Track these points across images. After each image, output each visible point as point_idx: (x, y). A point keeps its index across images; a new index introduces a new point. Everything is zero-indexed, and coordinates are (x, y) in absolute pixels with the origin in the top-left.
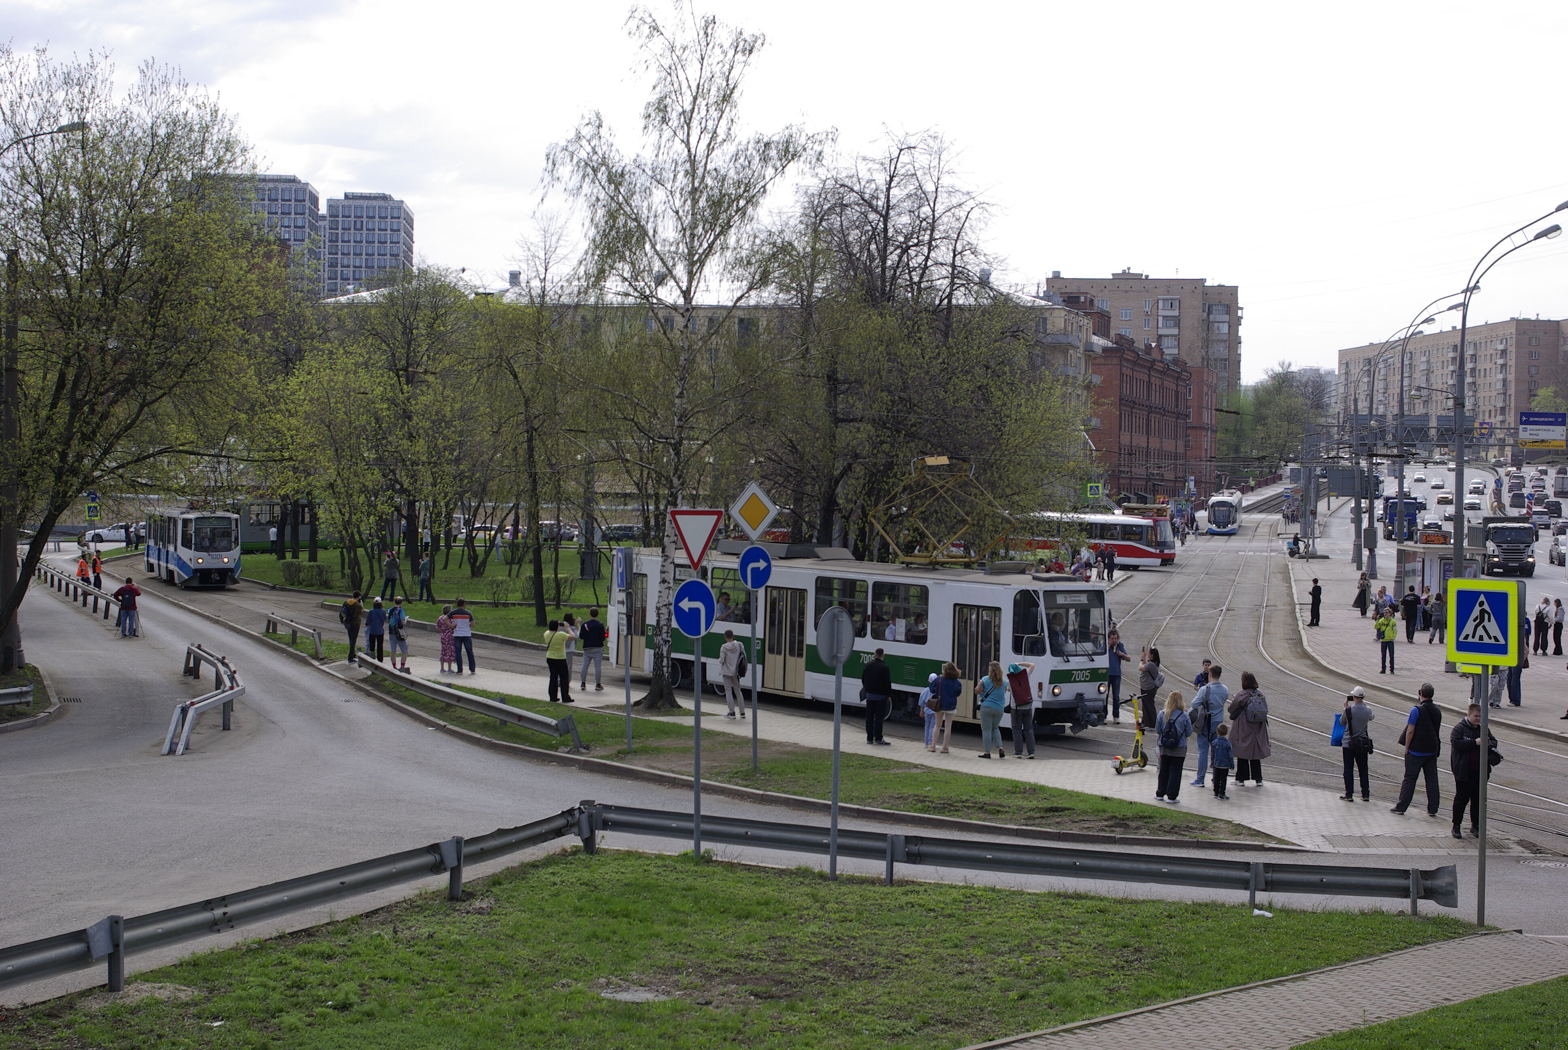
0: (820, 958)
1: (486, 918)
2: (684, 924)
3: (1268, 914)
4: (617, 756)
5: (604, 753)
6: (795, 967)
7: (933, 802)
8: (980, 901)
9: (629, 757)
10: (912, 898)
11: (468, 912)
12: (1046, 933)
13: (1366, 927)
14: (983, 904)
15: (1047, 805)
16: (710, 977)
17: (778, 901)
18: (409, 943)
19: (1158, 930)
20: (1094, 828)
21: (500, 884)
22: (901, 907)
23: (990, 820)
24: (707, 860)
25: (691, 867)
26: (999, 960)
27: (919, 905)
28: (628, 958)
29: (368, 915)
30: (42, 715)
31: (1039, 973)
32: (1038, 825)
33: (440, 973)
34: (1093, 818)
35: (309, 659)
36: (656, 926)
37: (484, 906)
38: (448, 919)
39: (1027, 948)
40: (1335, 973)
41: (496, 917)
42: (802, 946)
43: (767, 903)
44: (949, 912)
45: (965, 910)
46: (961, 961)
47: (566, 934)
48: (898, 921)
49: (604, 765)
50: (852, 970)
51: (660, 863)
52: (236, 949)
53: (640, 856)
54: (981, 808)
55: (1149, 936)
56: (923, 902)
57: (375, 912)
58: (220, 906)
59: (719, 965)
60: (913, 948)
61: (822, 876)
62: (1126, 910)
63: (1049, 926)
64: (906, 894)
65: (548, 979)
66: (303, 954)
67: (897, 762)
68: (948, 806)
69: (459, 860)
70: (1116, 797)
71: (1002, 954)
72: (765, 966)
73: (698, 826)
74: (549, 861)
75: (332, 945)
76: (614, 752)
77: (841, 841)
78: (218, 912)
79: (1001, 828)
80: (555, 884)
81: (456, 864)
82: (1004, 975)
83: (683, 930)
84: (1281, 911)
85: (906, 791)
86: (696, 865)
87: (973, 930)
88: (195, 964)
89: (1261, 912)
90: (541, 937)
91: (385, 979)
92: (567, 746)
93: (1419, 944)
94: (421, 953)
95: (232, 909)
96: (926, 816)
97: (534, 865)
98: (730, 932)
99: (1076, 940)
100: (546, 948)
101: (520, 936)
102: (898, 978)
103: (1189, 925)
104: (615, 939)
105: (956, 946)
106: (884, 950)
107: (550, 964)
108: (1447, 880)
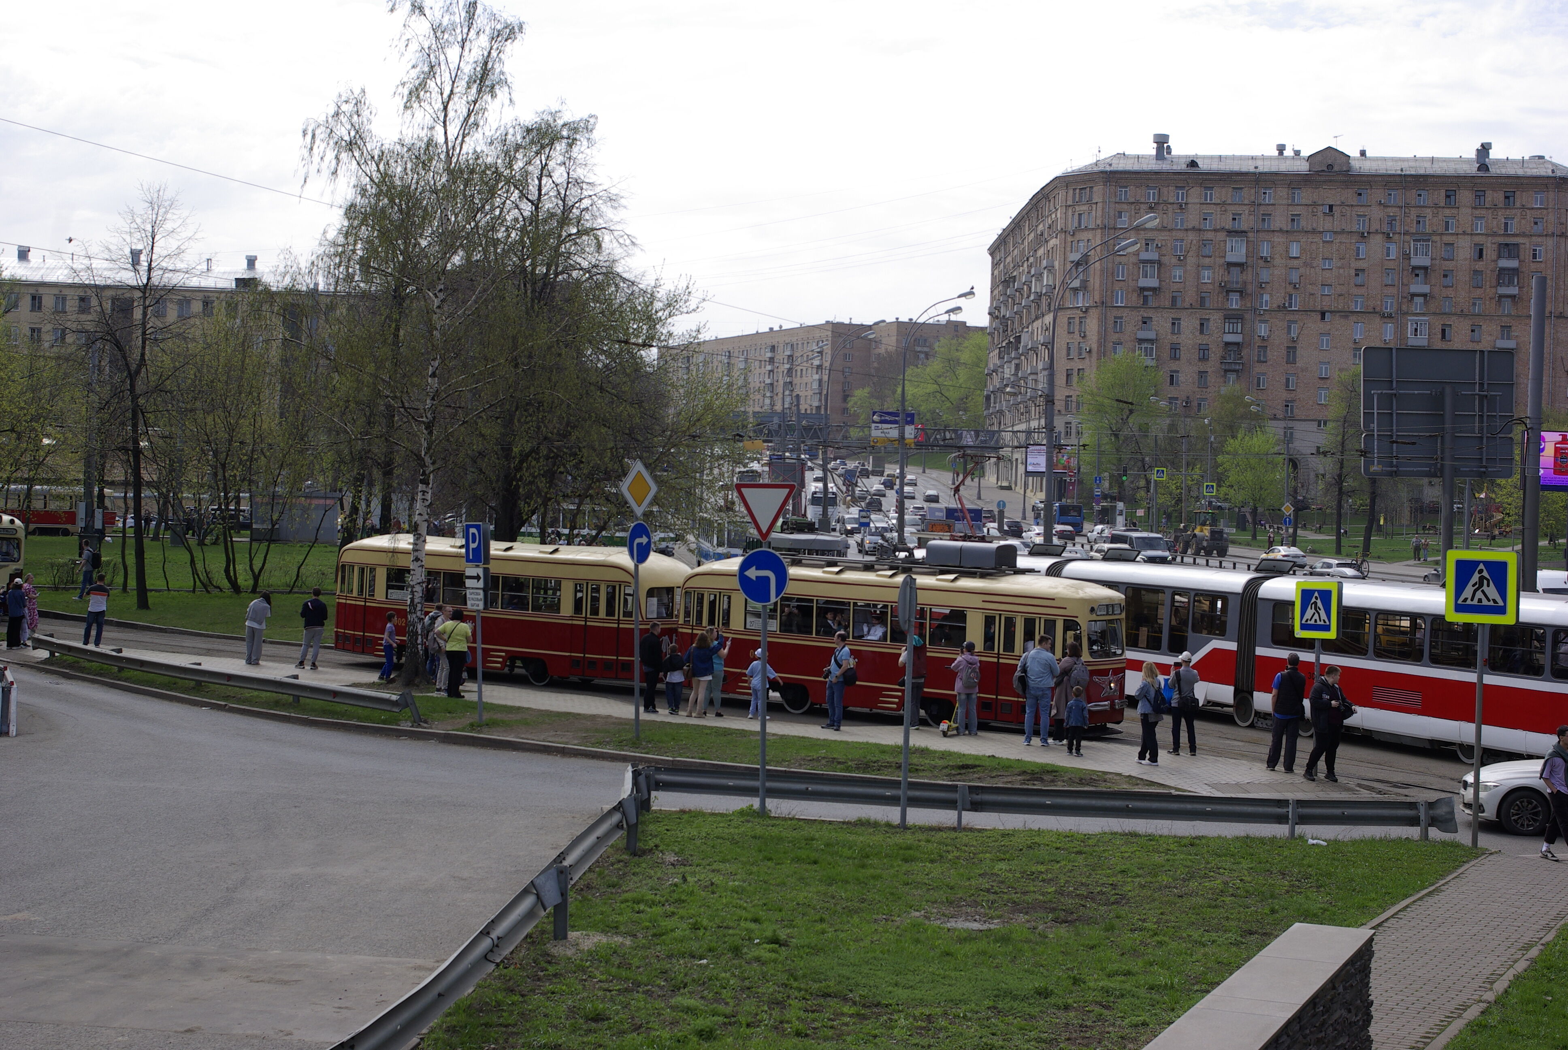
3: (1322, 843)
4: (472, 729)
5: (458, 725)
9: (484, 729)
15: (955, 763)
22: (1030, 847)
34: (1004, 773)
39: (1199, 874)
56: (1043, 842)
61: (891, 826)
68: (867, 766)
69: (637, 817)
73: (764, 782)
76: (466, 725)
77: (911, 793)
81: (635, 821)
89: (1316, 841)
92: (408, 720)
93: (1465, 862)
108: (1445, 809)
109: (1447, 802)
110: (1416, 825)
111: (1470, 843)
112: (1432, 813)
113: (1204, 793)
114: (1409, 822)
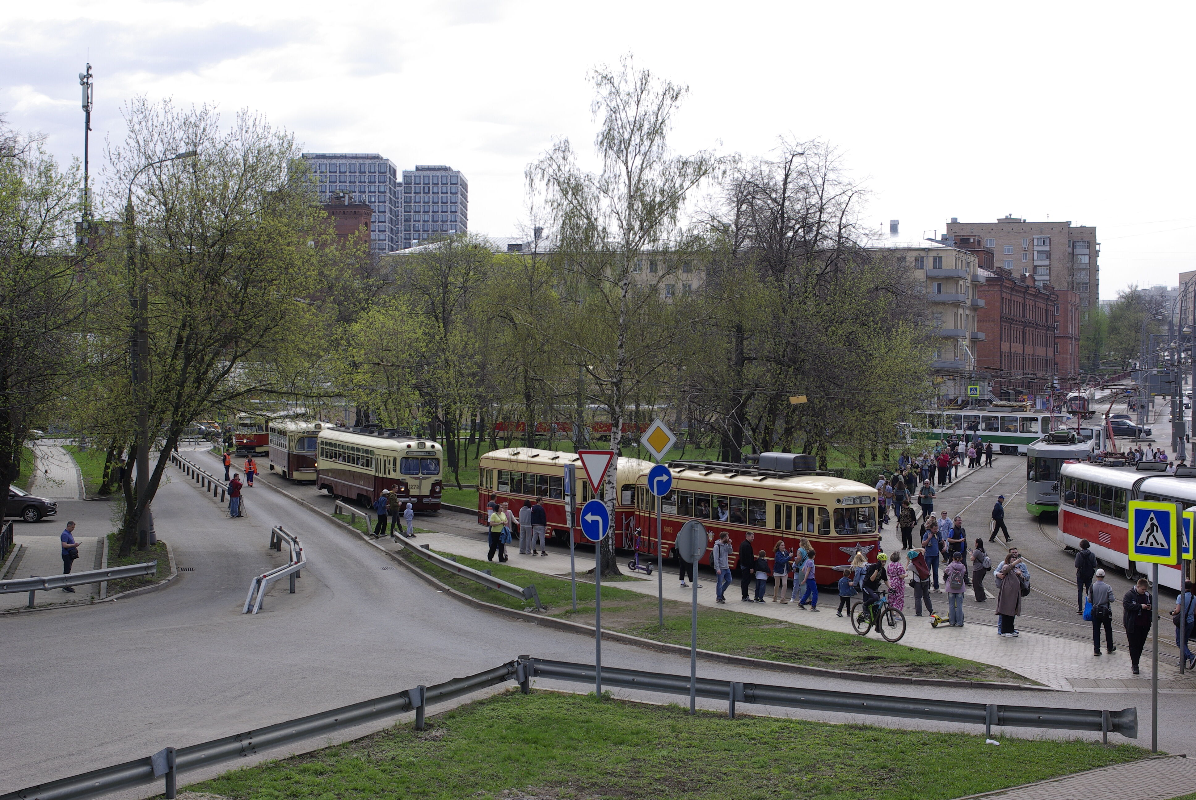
0: (663, 775)
1: (437, 744)
2: (575, 749)
3: (996, 743)
4: (565, 615)
5: (557, 613)
6: (643, 782)
7: (783, 652)
8: (791, 731)
9: (574, 615)
10: (741, 730)
11: (426, 739)
12: (829, 757)
13: (1066, 753)
14: (792, 734)
15: (866, 654)
16: (581, 789)
17: (646, 732)
18: (377, 764)
19: (911, 755)
20: (897, 672)
21: (454, 717)
22: (732, 737)
23: (823, 666)
24: (606, 698)
25: (593, 704)
26: (789, 778)
27: (745, 735)
28: (529, 774)
29: (357, 741)
30: (163, 582)
31: (815, 787)
32: (858, 670)
33: (395, 785)
34: (898, 665)
35: (362, 535)
36: (555, 750)
37: (438, 734)
38: (411, 744)
39: (812, 768)
40: (1030, 788)
41: (444, 743)
42: (652, 766)
43: (637, 733)
44: (765, 740)
45: (777, 739)
46: (762, 778)
47: (489, 756)
48: (727, 747)
49: (555, 622)
50: (683, 784)
51: (571, 701)
52: (258, 767)
53: (559, 695)
54: (817, 657)
55: (903, 760)
56: (748, 733)
57: (362, 739)
58: (247, 738)
59: (591, 780)
60: (732, 768)
61: (685, 712)
62: (893, 739)
63: (833, 751)
64: (739, 726)
65: (469, 790)
66: (304, 771)
67: (768, 619)
68: (794, 656)
69: (422, 702)
70: (921, 648)
71: (793, 773)
72: (622, 781)
73: (599, 674)
74: (494, 700)
75: (324, 765)
76: (563, 612)
77: (698, 686)
78: (245, 743)
79: (829, 672)
80: (492, 718)
81: (420, 705)
82: (789, 789)
83: (574, 753)
84: (1008, 740)
85: (767, 643)
86: (597, 702)
87: (777, 754)
88: (228, 778)
89: (992, 741)
90: (472, 758)
91: (356, 790)
92: (530, 606)
93: (1101, 766)
94: (384, 771)
95: (255, 740)
96: (777, 663)
97: (482, 703)
98: (605, 755)
99: (849, 762)
100: (472, 767)
101: (457, 758)
102: (714, 791)
103: (934, 751)
104: (523, 760)
105: (762, 767)
106: (710, 769)
107: (472, 779)
108: (1130, 718)
109: (1133, 712)
110: (1101, 730)
111: (1150, 747)
112: (1116, 720)
113: (1054, 687)
114: (1097, 727)
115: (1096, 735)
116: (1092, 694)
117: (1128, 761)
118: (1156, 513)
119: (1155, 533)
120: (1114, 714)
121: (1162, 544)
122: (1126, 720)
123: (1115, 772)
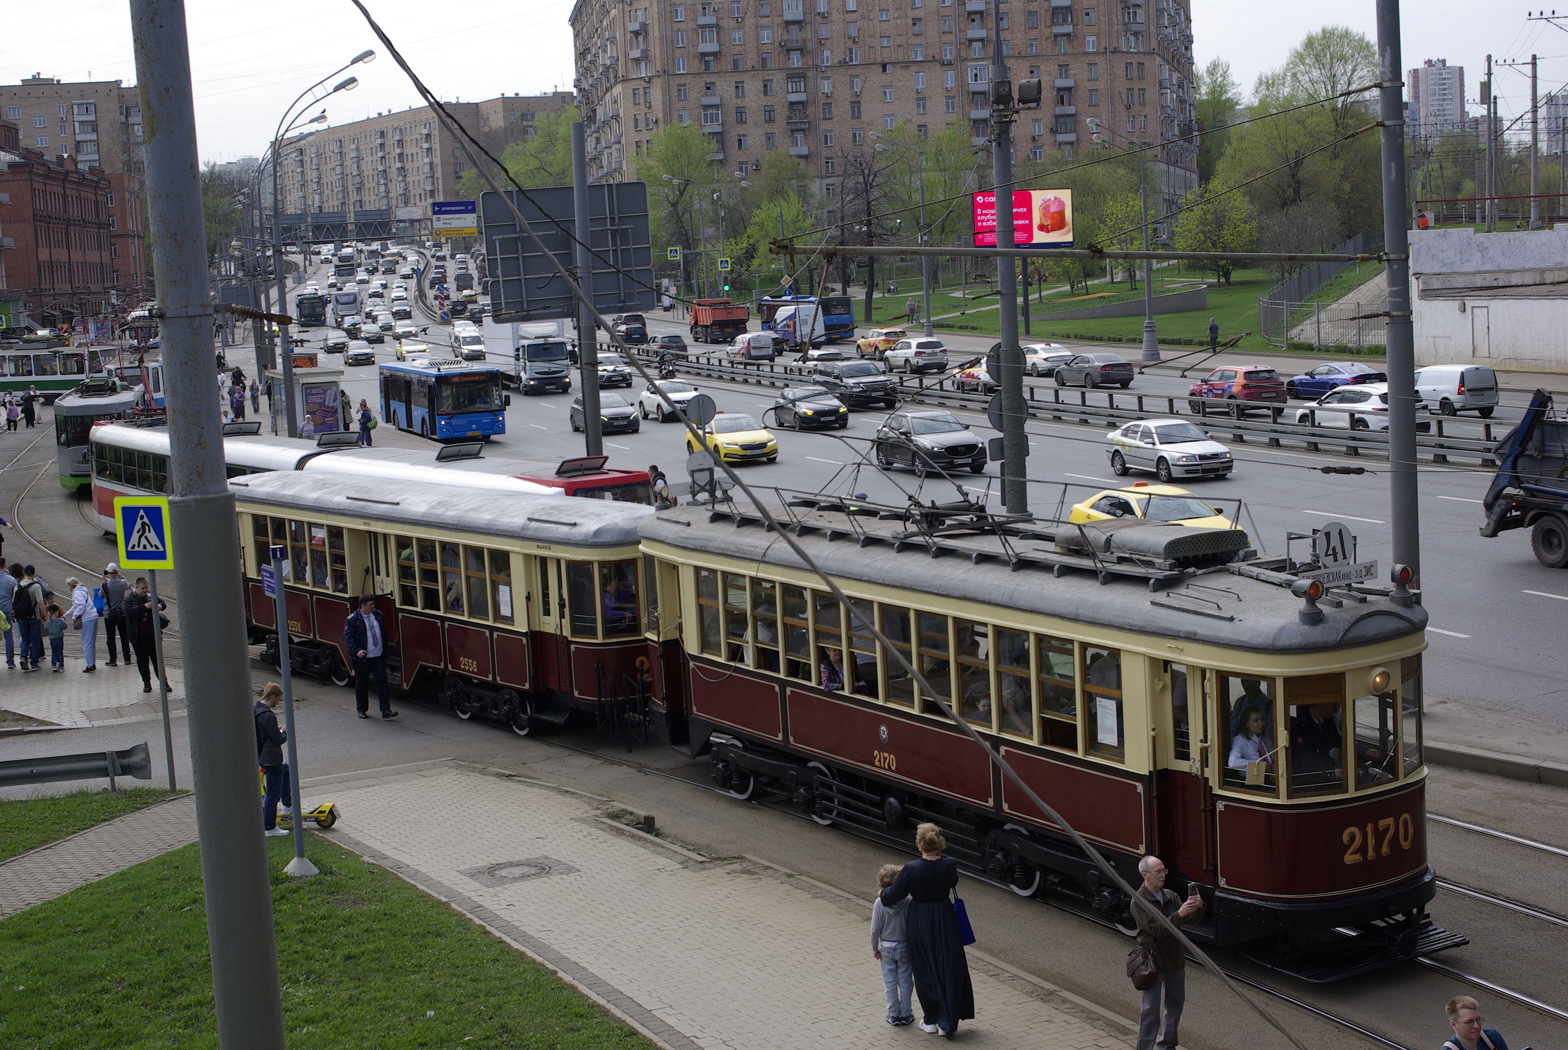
13: (64, 810)
40: (15, 862)
93: (106, 820)
108: (142, 755)
109: (144, 748)
110: (107, 776)
111: (168, 786)
112: (125, 761)
113: (67, 725)
114: (103, 772)
115: (103, 782)
116: (113, 727)
117: (139, 809)
118: (146, 509)
119: (147, 533)
120: (122, 754)
121: (156, 546)
122: (136, 759)
123: (122, 824)
